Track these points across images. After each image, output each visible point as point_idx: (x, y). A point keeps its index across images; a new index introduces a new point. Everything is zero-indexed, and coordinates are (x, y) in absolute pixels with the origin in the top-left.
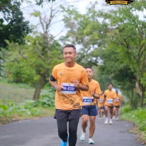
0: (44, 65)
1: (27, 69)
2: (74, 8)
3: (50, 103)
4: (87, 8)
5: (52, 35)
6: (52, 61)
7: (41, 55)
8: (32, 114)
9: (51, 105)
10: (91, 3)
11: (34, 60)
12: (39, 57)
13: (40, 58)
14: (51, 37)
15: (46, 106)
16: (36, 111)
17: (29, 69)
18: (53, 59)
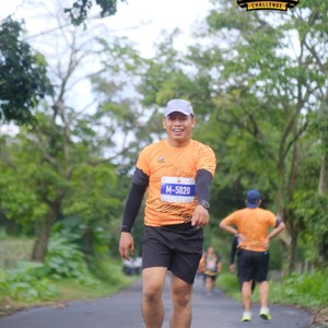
0: (58, 178)
1: (18, 190)
2: (128, 42)
3: (65, 270)
4: (155, 44)
5: (72, 110)
6: (74, 169)
7: (48, 157)
8: (40, 296)
9: (68, 274)
10: (164, 32)
11: (32, 167)
12: (44, 160)
13: (46, 164)
14: (70, 115)
15: (57, 277)
16: (47, 288)
17: (22, 189)
18: (77, 165)
